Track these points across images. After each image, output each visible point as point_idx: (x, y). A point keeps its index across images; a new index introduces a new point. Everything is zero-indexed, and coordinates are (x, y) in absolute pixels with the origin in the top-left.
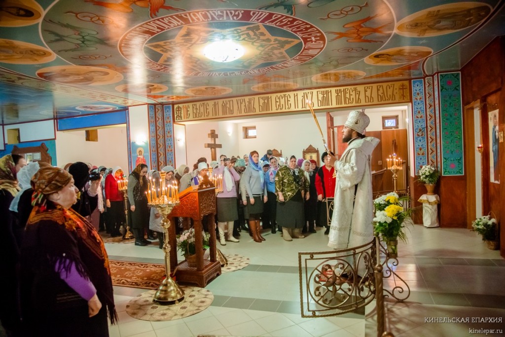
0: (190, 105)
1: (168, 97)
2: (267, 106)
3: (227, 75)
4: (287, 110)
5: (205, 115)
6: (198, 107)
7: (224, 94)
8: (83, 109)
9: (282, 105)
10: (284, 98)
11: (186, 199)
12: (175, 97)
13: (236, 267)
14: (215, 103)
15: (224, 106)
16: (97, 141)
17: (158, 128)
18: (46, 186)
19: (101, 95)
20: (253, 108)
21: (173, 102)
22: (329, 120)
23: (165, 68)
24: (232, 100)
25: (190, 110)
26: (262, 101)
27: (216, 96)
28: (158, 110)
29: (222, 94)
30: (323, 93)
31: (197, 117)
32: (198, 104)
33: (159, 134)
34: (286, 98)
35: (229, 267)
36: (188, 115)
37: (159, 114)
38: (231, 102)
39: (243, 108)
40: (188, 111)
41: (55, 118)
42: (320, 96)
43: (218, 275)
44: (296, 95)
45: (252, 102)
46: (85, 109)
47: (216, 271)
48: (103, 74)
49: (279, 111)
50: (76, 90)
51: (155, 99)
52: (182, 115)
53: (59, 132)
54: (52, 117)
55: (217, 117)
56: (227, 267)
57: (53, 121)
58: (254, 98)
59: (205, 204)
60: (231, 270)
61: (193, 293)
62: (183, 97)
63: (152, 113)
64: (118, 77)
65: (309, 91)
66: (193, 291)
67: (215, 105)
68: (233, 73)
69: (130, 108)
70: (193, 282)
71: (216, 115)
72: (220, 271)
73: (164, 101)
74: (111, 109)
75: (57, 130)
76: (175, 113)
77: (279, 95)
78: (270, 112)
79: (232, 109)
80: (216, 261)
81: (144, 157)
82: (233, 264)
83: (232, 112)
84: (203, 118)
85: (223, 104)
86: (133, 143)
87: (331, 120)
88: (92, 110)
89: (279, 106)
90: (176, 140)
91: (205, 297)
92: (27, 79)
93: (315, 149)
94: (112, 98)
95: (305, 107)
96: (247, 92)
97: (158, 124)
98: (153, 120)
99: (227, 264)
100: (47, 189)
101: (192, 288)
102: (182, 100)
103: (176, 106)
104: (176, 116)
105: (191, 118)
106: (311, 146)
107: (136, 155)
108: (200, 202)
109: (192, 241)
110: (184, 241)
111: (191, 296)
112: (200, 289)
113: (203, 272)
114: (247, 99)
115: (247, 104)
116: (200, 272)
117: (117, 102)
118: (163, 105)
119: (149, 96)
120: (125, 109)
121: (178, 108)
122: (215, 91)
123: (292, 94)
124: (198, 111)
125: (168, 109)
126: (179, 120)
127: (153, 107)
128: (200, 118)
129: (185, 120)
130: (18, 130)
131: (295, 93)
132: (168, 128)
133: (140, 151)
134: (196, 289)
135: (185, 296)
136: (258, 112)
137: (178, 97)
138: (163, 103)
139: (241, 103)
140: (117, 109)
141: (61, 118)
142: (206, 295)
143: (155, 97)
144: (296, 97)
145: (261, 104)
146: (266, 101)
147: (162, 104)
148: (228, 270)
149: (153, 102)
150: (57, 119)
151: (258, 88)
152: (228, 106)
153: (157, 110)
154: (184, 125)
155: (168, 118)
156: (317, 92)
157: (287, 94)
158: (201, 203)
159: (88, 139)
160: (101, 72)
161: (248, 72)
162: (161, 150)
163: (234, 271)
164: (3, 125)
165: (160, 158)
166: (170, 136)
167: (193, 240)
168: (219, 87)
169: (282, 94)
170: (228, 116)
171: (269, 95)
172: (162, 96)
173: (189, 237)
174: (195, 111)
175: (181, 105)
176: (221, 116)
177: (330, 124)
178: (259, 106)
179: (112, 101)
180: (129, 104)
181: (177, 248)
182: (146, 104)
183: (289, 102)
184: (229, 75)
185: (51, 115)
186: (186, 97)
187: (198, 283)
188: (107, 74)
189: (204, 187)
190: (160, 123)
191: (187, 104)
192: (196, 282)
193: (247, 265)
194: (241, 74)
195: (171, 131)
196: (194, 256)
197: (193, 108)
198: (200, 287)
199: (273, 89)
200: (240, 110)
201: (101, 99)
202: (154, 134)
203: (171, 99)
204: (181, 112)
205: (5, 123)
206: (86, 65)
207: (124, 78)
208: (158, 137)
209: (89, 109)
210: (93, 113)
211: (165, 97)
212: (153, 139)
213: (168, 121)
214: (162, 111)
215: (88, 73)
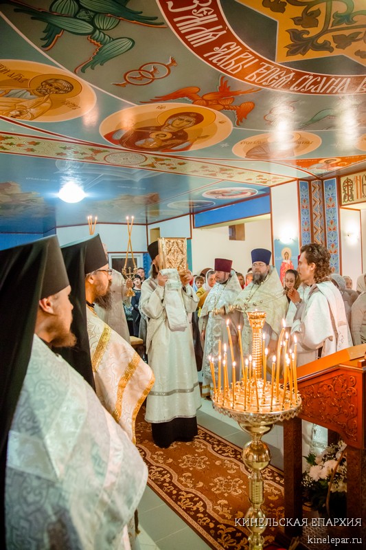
1: (327, 162)
8: (213, 197)
11: (329, 383)
12: (339, 160)
16: (244, 240)
17: (314, 216)
21: (338, 171)
28: (315, 188)
33: (316, 226)
36: (364, 192)
37: (316, 195)
40: (364, 185)
46: (215, 196)
48: (192, 120)
51: (305, 169)
52: (354, 193)
54: (188, 212)
57: (188, 216)
63: (305, 194)
64: (220, 122)
69: (272, 188)
73: (323, 171)
74: (248, 195)
75: (194, 228)
76: (342, 191)
81: (291, 262)
86: (276, 240)
88: (225, 197)
90: (344, 235)
92: (104, 151)
94: (240, 173)
97: (314, 211)
98: (307, 204)
102: (353, 165)
103: (343, 180)
104: (343, 195)
107: (280, 258)
117: (251, 179)
118: (322, 180)
120: (267, 193)
121: (348, 182)
125: (330, 186)
126: (349, 202)
127: (306, 184)
129: (360, 200)
130: (158, 229)
132: (331, 217)
133: (286, 253)
137: (343, 159)
138: (322, 175)
140: (257, 193)
141: (198, 212)
143: (305, 163)
147: (320, 178)
149: (306, 175)
150: (193, 214)
153: (313, 189)
154: (359, 210)
155: (331, 200)
159: (232, 237)
160: (188, 114)
164: (147, 225)
166: (334, 229)
172: (317, 161)
175: (351, 177)
179: (243, 179)
180: (271, 183)
182: (296, 179)
185: (187, 209)
186: (360, 158)
188: (199, 118)
190: (317, 209)
191: (361, 174)
195: (335, 220)
201: (225, 177)
202: (308, 226)
203: (333, 166)
204: (352, 188)
205: (148, 223)
206: (153, 101)
207: (234, 126)
208: (315, 231)
209: (221, 197)
210: (229, 201)
211: (323, 161)
212: (306, 233)
213: (331, 205)
214: (321, 190)
215: (170, 122)
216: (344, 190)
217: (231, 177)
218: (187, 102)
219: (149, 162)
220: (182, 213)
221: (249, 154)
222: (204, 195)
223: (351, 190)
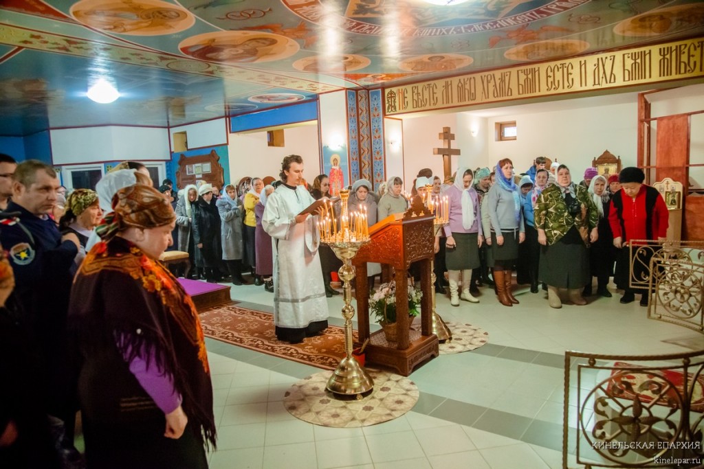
0: (409, 87)
1: (374, 77)
2: (531, 84)
3: (461, 32)
4: (567, 90)
5: (432, 104)
6: (420, 91)
7: (459, 67)
8: (258, 101)
9: (559, 81)
10: (561, 70)
11: (383, 235)
12: (384, 76)
13: (465, 345)
14: (447, 83)
15: (461, 88)
16: (283, 146)
17: (361, 125)
18: (133, 212)
19: (277, 78)
20: (509, 88)
21: (383, 84)
22: (642, 107)
23: (358, 24)
24: (474, 78)
25: (409, 95)
26: (522, 77)
27: (449, 72)
28: (362, 98)
29: (457, 67)
30: (634, 57)
31: (419, 106)
32: (420, 86)
33: (363, 134)
34: (565, 69)
35: (453, 345)
36: (405, 104)
37: (363, 104)
38: (472, 81)
39: (491, 88)
40: (405, 97)
41: (227, 116)
42: (629, 62)
43: (433, 357)
44: (583, 62)
45: (507, 78)
46: (261, 100)
47: (429, 351)
48: (267, 43)
49: (553, 92)
50: (240, 72)
51: (354, 81)
52: (397, 104)
53: (232, 134)
54: (223, 114)
55: (450, 105)
56: (450, 345)
57: (224, 119)
58: (510, 72)
59: (415, 243)
60: (455, 350)
61: (388, 384)
62: (398, 76)
63: (352, 103)
64: (291, 46)
65: (608, 55)
66: (389, 380)
67: (446, 86)
68: (470, 28)
69: (320, 96)
70: (390, 365)
71: (448, 102)
72: (437, 350)
73: (370, 83)
74: (295, 100)
75: (230, 132)
76: (386, 102)
77: (552, 64)
78: (537, 94)
79: (473, 91)
80: (431, 334)
81: (340, 168)
82: (461, 339)
83: (473, 97)
84: (428, 107)
85: (460, 85)
86: (325, 147)
87: (646, 107)
88: (270, 102)
89: (553, 83)
90: (388, 143)
91: (405, 394)
92: (172, 59)
93: (615, 158)
94: (292, 82)
95: (599, 84)
96: (498, 63)
97: (361, 119)
98: (354, 113)
99: (450, 339)
100: (133, 216)
101: (388, 374)
102: (395, 80)
103: (387, 91)
104: (387, 105)
105: (410, 108)
106: (607, 152)
107: (329, 165)
108: (405, 241)
109: (392, 302)
110: (380, 300)
111: (383, 389)
112: (400, 377)
113: (407, 351)
114: (498, 74)
115: (498, 82)
116: (402, 351)
117: (301, 87)
118: (368, 90)
119: (347, 76)
120: (315, 99)
121: (391, 94)
122: (446, 62)
123: (575, 62)
124: (420, 97)
125: (376, 96)
126: (392, 113)
127: (354, 94)
128: (423, 108)
129: (402, 111)
130: (185, 133)
131: (582, 59)
132: (377, 125)
133: (335, 160)
134: (395, 377)
135: (375, 388)
136: (515, 95)
137: (388, 75)
138: (368, 86)
139: (488, 82)
140: (305, 98)
141: (234, 115)
142: (408, 390)
143: (355, 77)
144: (583, 67)
145: (522, 82)
146: (530, 76)
147: (367, 89)
148: (451, 350)
149: (353, 85)
150: (229, 117)
151: (517, 53)
152: (467, 87)
153: (359, 98)
154: (401, 120)
155: (376, 110)
156: (624, 55)
157: (567, 62)
158: (407, 241)
159: (271, 144)
160: (265, 39)
161: (495, 23)
162: (364, 158)
163: (460, 352)
164: (169, 127)
165: (363, 170)
166: (379, 137)
167: (393, 300)
168: (453, 55)
169: (559, 63)
170: (467, 103)
171: (536, 66)
172: (366, 75)
173: (387, 296)
174: (415, 97)
175: (394, 89)
176: (456, 103)
177: (643, 114)
178: (519, 84)
179: (294, 86)
180: (320, 91)
181: (370, 310)
182: (343, 89)
183: (570, 77)
184: (464, 31)
185: (222, 111)
186: (402, 75)
187: (399, 369)
188: (273, 42)
189: (414, 215)
190: (363, 118)
191: (403, 87)
192: (395, 367)
193: (483, 344)
194: (485, 28)
195: (380, 129)
196: (393, 325)
197: (413, 92)
198: (401, 375)
199: (543, 54)
200: (486, 93)
201: (278, 84)
202: (354, 135)
203: (378, 79)
204: (395, 100)
205: (171, 125)
206: (241, 29)
207: (301, 48)
208: (361, 138)
209: (266, 101)
210: (273, 105)
211: (370, 76)
212: (354, 140)
213: (376, 114)
214: (367, 100)
215: (247, 43)
216: (388, 101)
217: (284, 84)
218: (268, 32)
219: (210, 69)
220: (217, 116)
221: (306, 68)
222: (250, 99)
223: (394, 101)
